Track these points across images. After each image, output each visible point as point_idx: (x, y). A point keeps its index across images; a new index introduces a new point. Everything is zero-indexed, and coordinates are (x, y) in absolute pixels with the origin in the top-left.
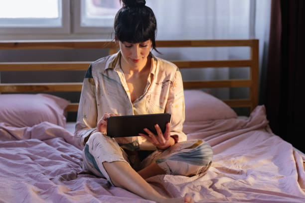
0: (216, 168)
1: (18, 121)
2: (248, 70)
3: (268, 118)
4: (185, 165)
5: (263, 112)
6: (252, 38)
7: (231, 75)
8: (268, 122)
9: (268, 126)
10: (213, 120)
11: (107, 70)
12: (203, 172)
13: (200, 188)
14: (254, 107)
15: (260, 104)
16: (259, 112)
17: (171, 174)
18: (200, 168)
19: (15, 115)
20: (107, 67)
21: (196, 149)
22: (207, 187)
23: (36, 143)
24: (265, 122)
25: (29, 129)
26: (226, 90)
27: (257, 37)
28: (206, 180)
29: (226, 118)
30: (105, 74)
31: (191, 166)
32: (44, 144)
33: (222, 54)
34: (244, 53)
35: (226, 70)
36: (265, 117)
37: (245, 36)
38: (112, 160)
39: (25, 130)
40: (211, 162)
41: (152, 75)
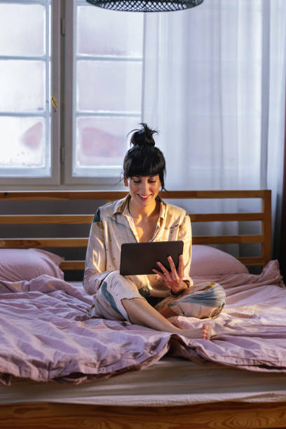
0: (229, 314)
1: (13, 275)
2: (260, 223)
3: (281, 274)
4: (198, 307)
5: (276, 266)
6: (263, 189)
7: (241, 230)
8: (282, 277)
9: (282, 281)
10: (222, 275)
11: (116, 214)
12: (216, 314)
13: (214, 325)
14: (267, 262)
15: (274, 259)
16: (272, 267)
17: (184, 316)
18: (213, 309)
19: (10, 269)
20: (115, 211)
21: (209, 290)
22: (222, 325)
23: (38, 295)
24: (278, 276)
25: (27, 283)
26: (236, 246)
27: (269, 188)
28: (219, 320)
29: (236, 273)
30: (114, 219)
31: (204, 307)
32: (46, 296)
33: (231, 206)
34: (255, 205)
35: (235, 224)
36: (278, 272)
37: (256, 186)
38: (131, 297)
39: (23, 283)
40: (223, 305)
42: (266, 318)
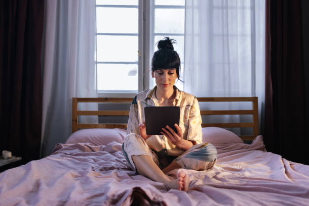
0: (223, 168)
1: (99, 143)
2: (251, 116)
3: (264, 143)
5: (261, 139)
6: (254, 96)
7: (241, 120)
8: (264, 146)
9: (265, 149)
12: (210, 167)
13: (204, 177)
14: (255, 137)
15: (261, 134)
16: (258, 140)
17: (185, 168)
18: (207, 163)
19: (98, 139)
20: (146, 97)
21: (203, 148)
22: (211, 177)
23: (105, 154)
24: (262, 145)
25: (104, 146)
26: (238, 129)
27: (256, 96)
28: (211, 173)
29: (236, 143)
31: (199, 162)
32: (109, 154)
33: (235, 106)
34: (249, 106)
35: (237, 116)
36: (262, 142)
37: (249, 95)
38: (138, 154)
39: (101, 147)
40: (215, 160)
41: (177, 101)
42: (249, 171)
